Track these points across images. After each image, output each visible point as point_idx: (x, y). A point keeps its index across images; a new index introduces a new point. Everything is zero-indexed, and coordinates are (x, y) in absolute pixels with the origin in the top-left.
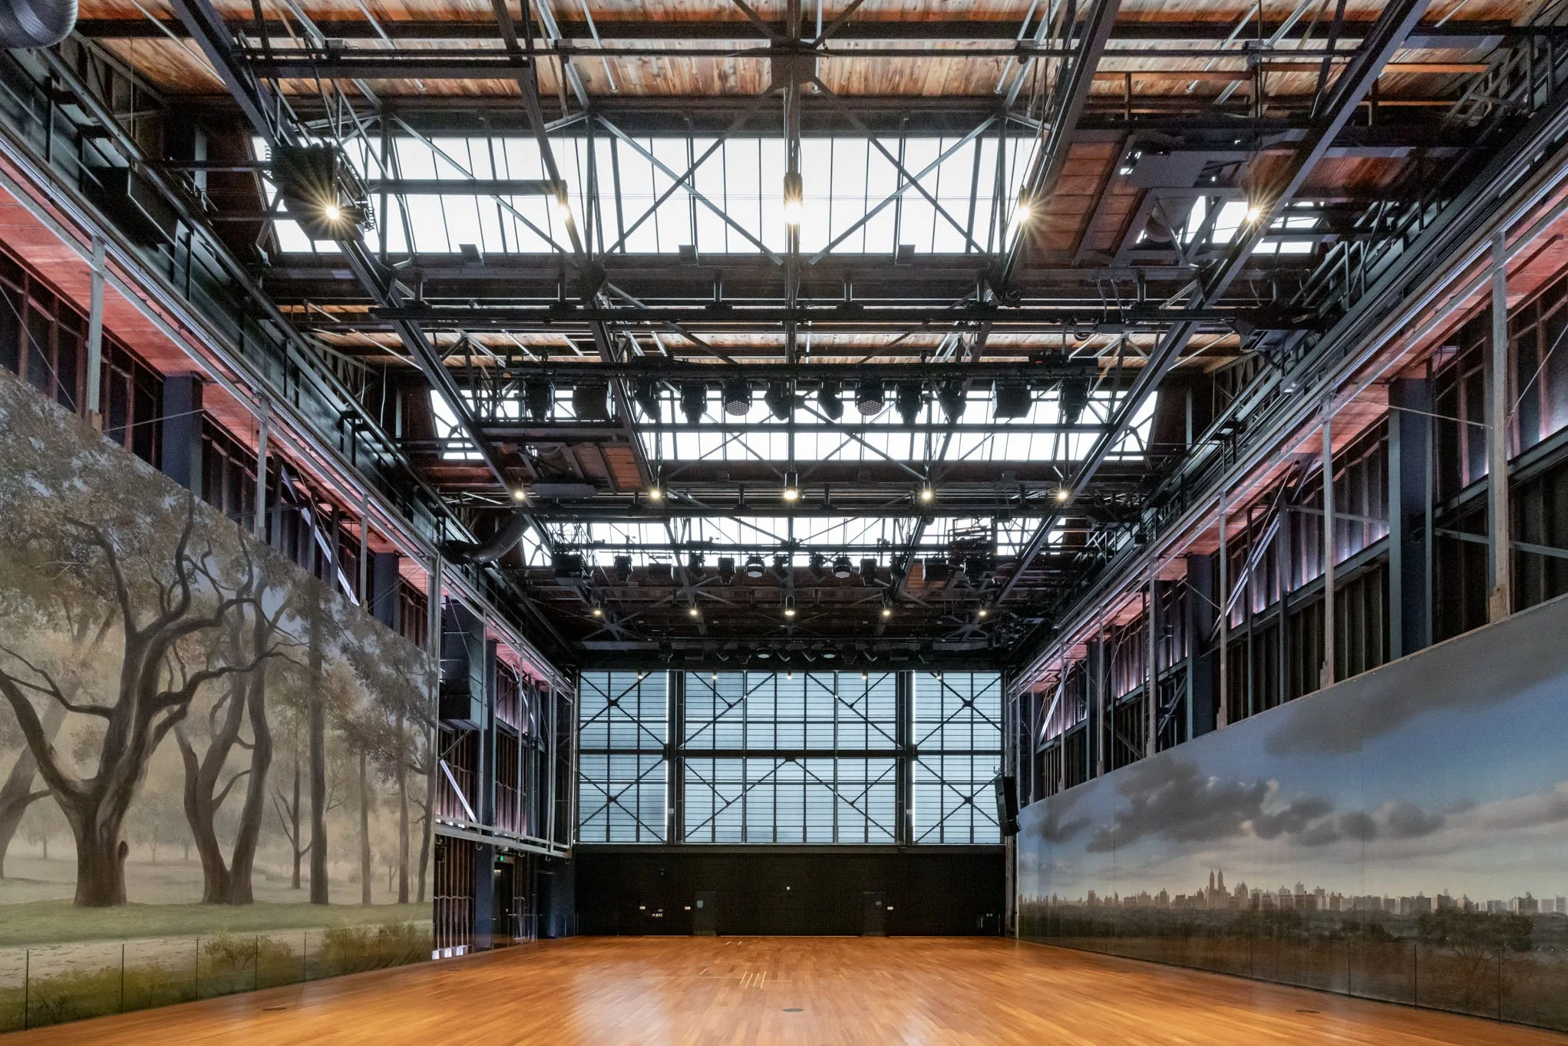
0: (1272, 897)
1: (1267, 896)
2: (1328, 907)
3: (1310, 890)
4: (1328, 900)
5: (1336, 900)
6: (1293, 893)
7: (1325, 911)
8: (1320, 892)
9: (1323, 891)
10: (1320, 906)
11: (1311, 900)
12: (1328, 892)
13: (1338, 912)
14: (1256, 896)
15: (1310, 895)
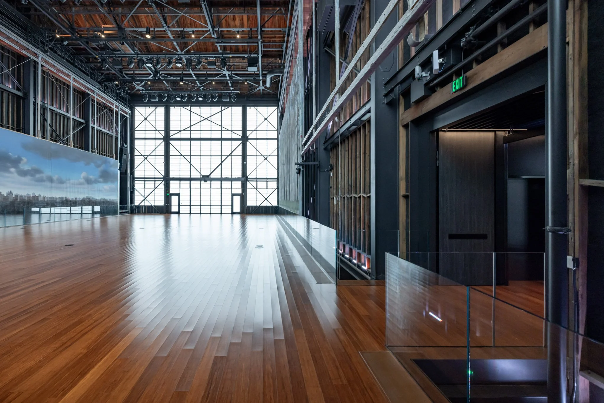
0: (24, 197)
1: (22, 196)
2: (42, 200)
3: (37, 195)
4: (42, 198)
5: (44, 198)
6: (31, 195)
7: (41, 201)
8: (40, 195)
9: (41, 195)
10: (40, 199)
11: (37, 198)
12: (42, 195)
13: (45, 201)
14: (17, 196)
15: (37, 196)
